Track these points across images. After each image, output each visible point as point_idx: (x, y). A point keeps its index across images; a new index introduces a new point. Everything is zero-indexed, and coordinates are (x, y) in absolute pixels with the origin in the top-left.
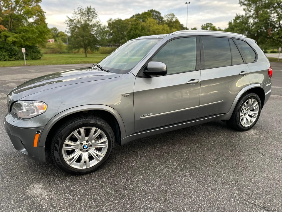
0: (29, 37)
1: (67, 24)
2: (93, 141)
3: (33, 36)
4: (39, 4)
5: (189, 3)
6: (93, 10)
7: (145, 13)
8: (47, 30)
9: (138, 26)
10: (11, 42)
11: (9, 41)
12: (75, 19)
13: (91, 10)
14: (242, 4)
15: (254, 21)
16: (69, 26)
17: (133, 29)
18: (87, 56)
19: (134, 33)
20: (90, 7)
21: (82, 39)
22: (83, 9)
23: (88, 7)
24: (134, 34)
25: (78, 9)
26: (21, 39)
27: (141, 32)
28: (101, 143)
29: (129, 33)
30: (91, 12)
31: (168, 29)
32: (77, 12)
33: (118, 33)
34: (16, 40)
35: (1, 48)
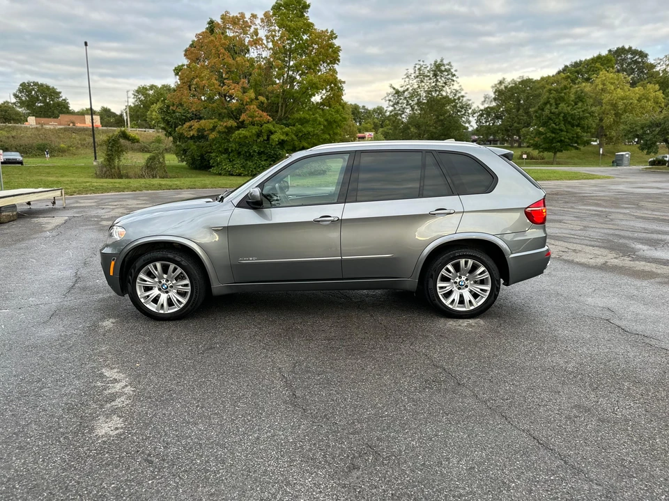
0: (309, 133)
1: (390, 100)
2: (173, 282)
3: (314, 131)
6: (447, 67)
7: (599, 59)
8: (340, 118)
9: (566, 93)
10: (277, 143)
11: (273, 140)
12: (407, 89)
13: (443, 68)
16: (393, 106)
17: (552, 101)
19: (553, 110)
20: (442, 61)
22: (426, 68)
24: (551, 113)
25: (415, 67)
26: (294, 136)
27: (573, 106)
28: (183, 286)
29: (540, 112)
30: (442, 72)
31: (660, 94)
32: (413, 75)
33: (518, 111)
34: (286, 139)
35: (260, 153)
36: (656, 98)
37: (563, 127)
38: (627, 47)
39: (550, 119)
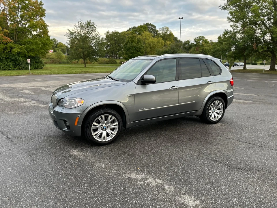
0: (33, 49)
1: (68, 36)
2: (109, 124)
3: (36, 48)
4: (43, 18)
5: (182, 18)
6: (93, 24)
7: (141, 27)
8: (49, 42)
9: (134, 39)
10: (16, 53)
11: (14, 52)
12: (75, 32)
13: (91, 24)
14: (230, 20)
15: (241, 36)
16: (70, 38)
17: (130, 41)
18: (86, 66)
19: (131, 45)
20: (90, 21)
21: (81, 50)
22: (84, 23)
23: (87, 21)
24: (130, 46)
25: (79, 22)
26: (25, 50)
27: (137, 44)
28: (114, 126)
29: (126, 45)
30: (91, 26)
31: (163, 41)
32: (78, 26)
33: (115, 44)
34: (21, 51)
35: (6, 58)
36: (162, 42)
37: (135, 52)
38: (149, 23)
39: (130, 48)
